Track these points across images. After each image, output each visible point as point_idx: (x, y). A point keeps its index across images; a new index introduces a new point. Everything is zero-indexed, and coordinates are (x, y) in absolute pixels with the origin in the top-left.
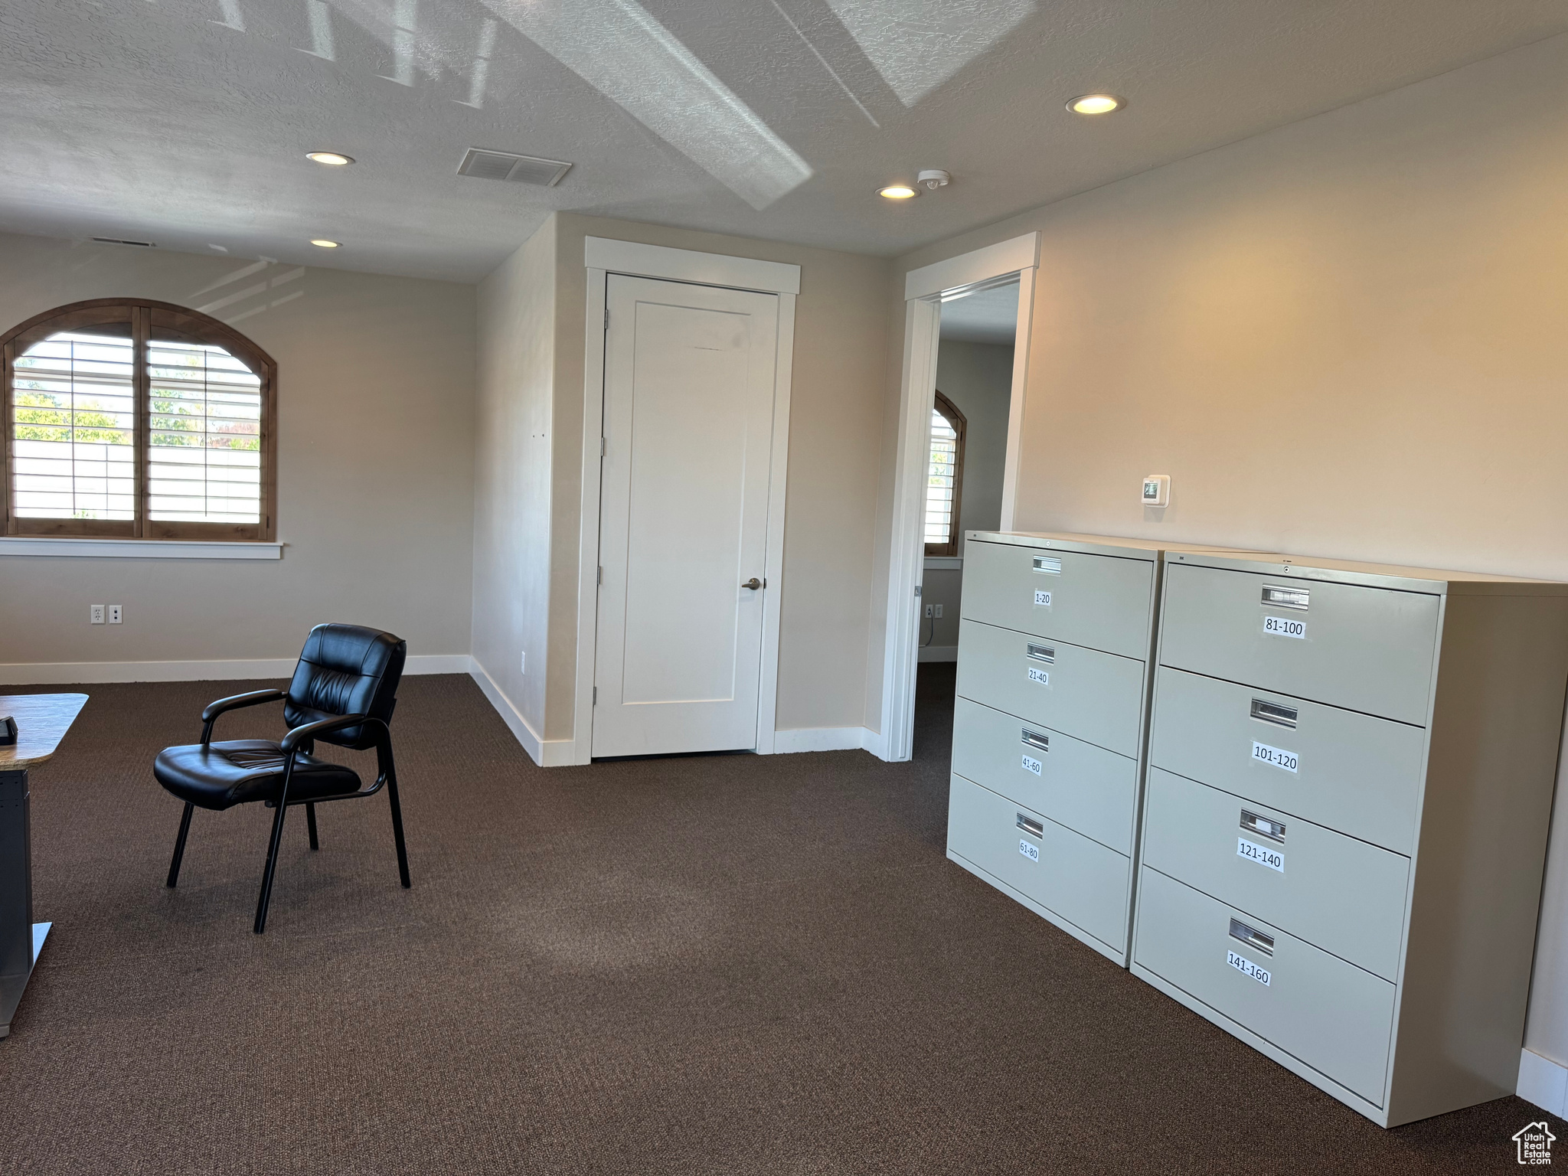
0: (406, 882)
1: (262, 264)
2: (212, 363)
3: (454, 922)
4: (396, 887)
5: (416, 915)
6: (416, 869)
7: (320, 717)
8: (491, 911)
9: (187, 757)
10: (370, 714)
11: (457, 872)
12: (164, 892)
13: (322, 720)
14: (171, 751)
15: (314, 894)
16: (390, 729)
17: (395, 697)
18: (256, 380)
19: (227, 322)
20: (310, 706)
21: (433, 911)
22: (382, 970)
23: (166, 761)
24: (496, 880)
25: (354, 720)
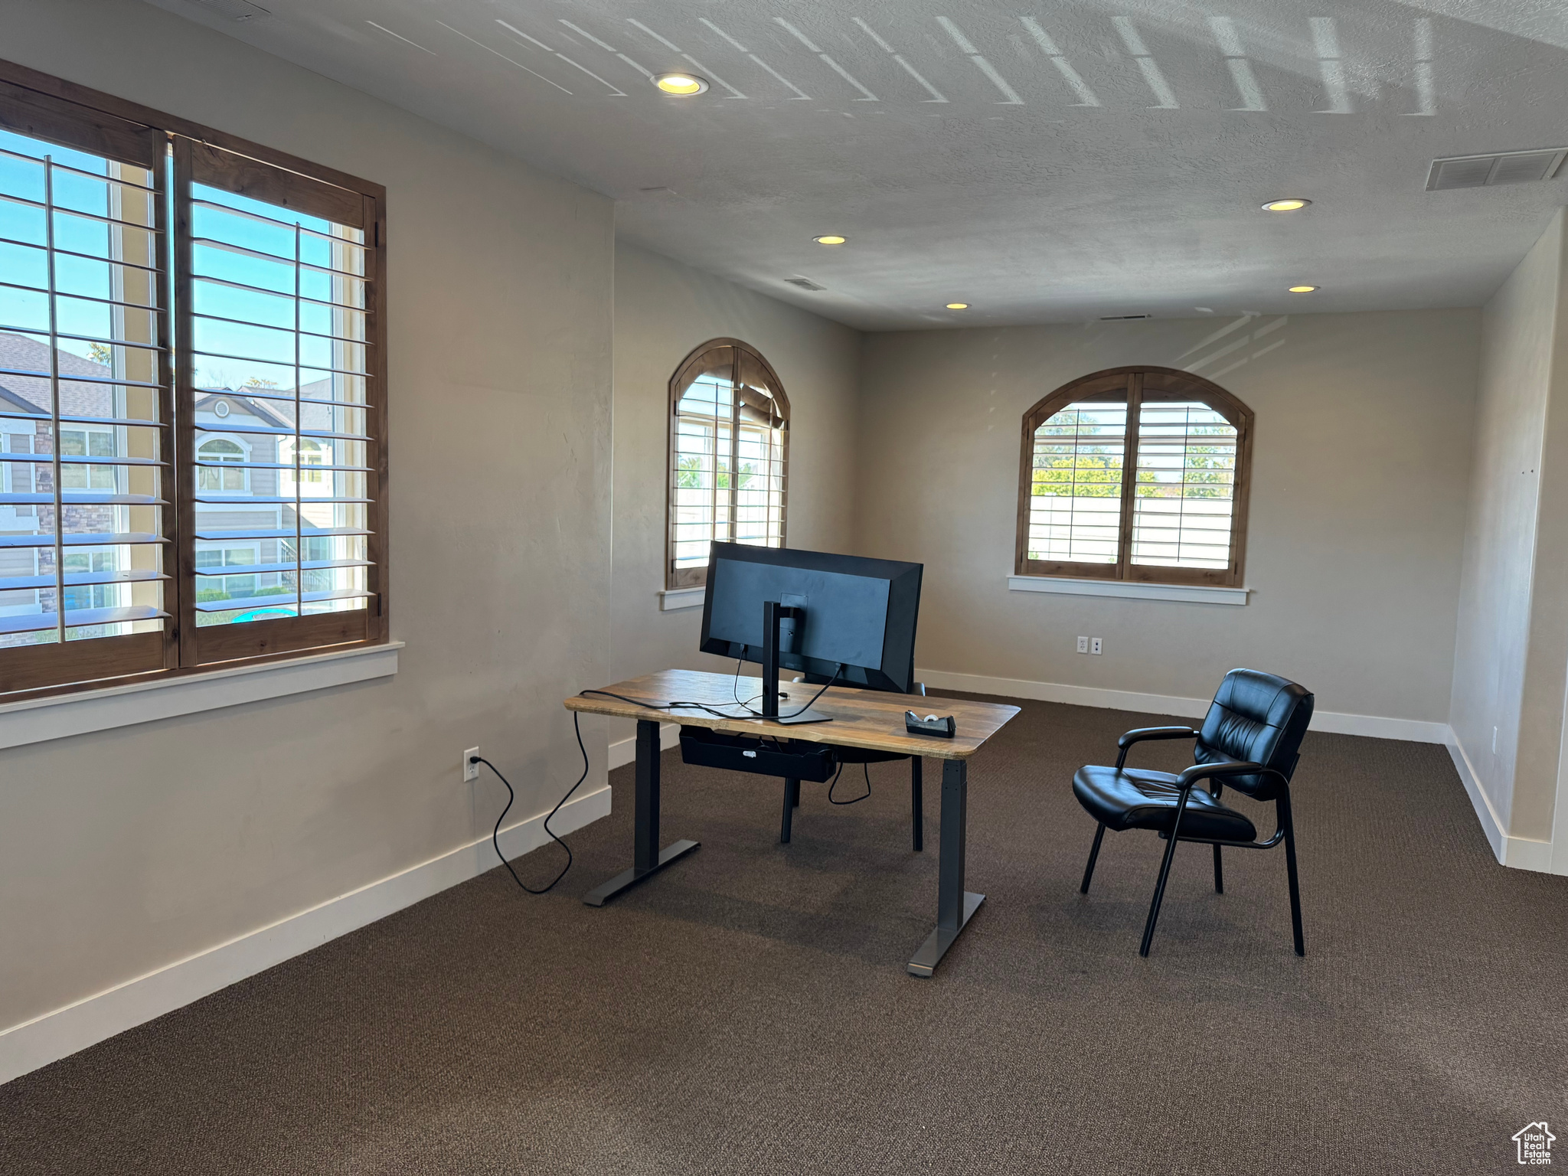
0: (1300, 950)
1: (1246, 318)
2: (1194, 417)
3: (1342, 1007)
4: (1289, 952)
5: (1302, 986)
6: (1316, 940)
7: (1225, 760)
8: (1388, 1009)
9: (1102, 778)
10: (1269, 766)
11: (1361, 955)
12: (1077, 895)
13: (1226, 762)
14: (1090, 769)
15: (1205, 934)
16: (1290, 786)
17: (1299, 752)
18: (1233, 431)
19: (1211, 378)
20: (1217, 749)
21: (1322, 987)
22: (1247, 1029)
23: (1084, 777)
24: (1405, 977)
25: (1253, 769)
